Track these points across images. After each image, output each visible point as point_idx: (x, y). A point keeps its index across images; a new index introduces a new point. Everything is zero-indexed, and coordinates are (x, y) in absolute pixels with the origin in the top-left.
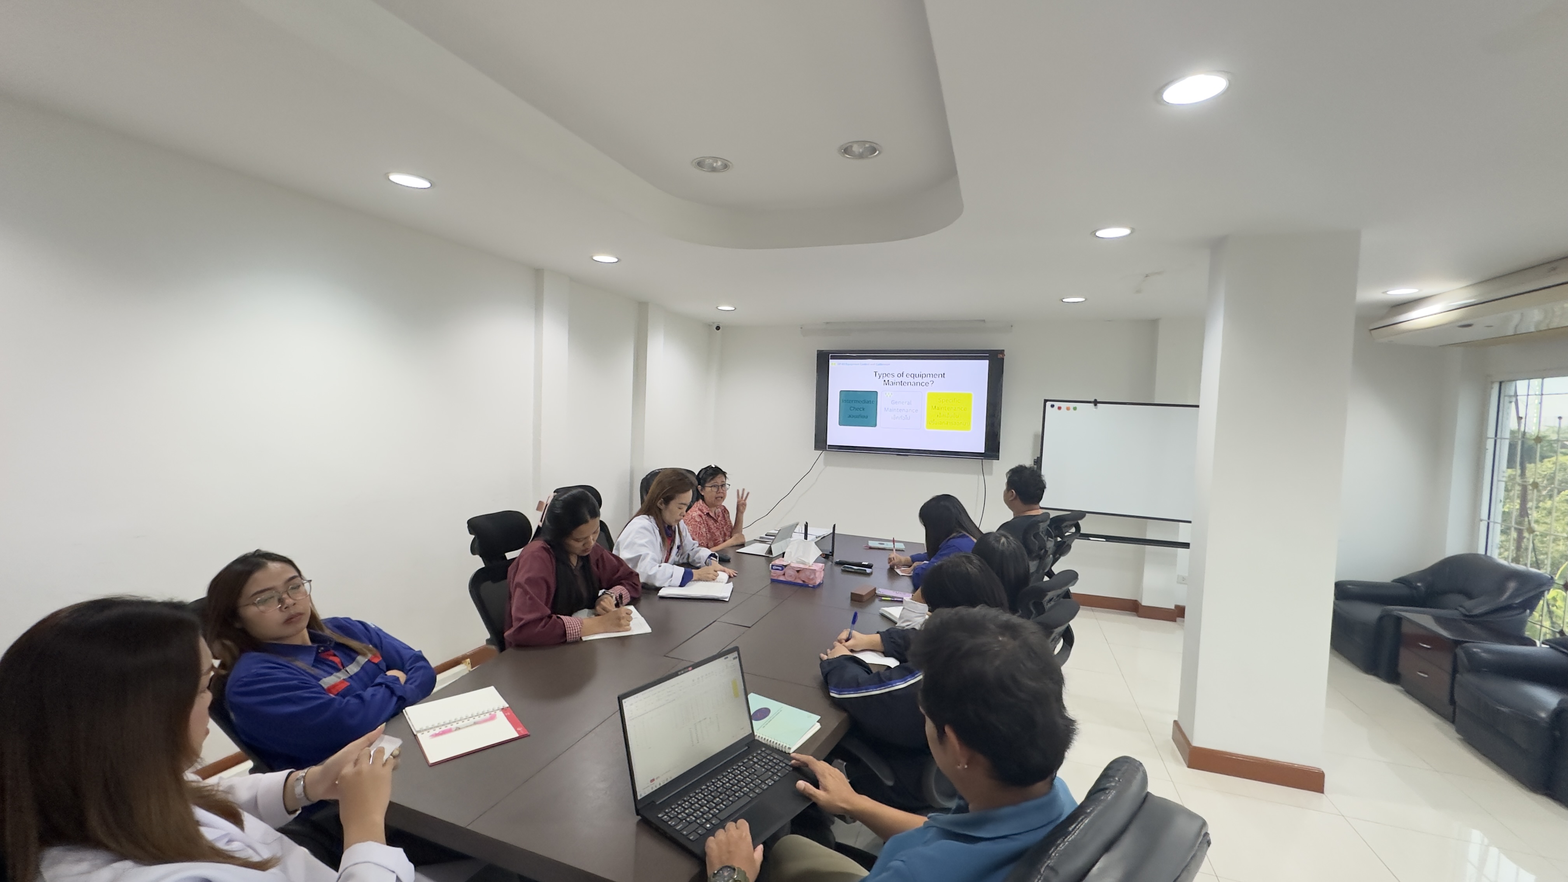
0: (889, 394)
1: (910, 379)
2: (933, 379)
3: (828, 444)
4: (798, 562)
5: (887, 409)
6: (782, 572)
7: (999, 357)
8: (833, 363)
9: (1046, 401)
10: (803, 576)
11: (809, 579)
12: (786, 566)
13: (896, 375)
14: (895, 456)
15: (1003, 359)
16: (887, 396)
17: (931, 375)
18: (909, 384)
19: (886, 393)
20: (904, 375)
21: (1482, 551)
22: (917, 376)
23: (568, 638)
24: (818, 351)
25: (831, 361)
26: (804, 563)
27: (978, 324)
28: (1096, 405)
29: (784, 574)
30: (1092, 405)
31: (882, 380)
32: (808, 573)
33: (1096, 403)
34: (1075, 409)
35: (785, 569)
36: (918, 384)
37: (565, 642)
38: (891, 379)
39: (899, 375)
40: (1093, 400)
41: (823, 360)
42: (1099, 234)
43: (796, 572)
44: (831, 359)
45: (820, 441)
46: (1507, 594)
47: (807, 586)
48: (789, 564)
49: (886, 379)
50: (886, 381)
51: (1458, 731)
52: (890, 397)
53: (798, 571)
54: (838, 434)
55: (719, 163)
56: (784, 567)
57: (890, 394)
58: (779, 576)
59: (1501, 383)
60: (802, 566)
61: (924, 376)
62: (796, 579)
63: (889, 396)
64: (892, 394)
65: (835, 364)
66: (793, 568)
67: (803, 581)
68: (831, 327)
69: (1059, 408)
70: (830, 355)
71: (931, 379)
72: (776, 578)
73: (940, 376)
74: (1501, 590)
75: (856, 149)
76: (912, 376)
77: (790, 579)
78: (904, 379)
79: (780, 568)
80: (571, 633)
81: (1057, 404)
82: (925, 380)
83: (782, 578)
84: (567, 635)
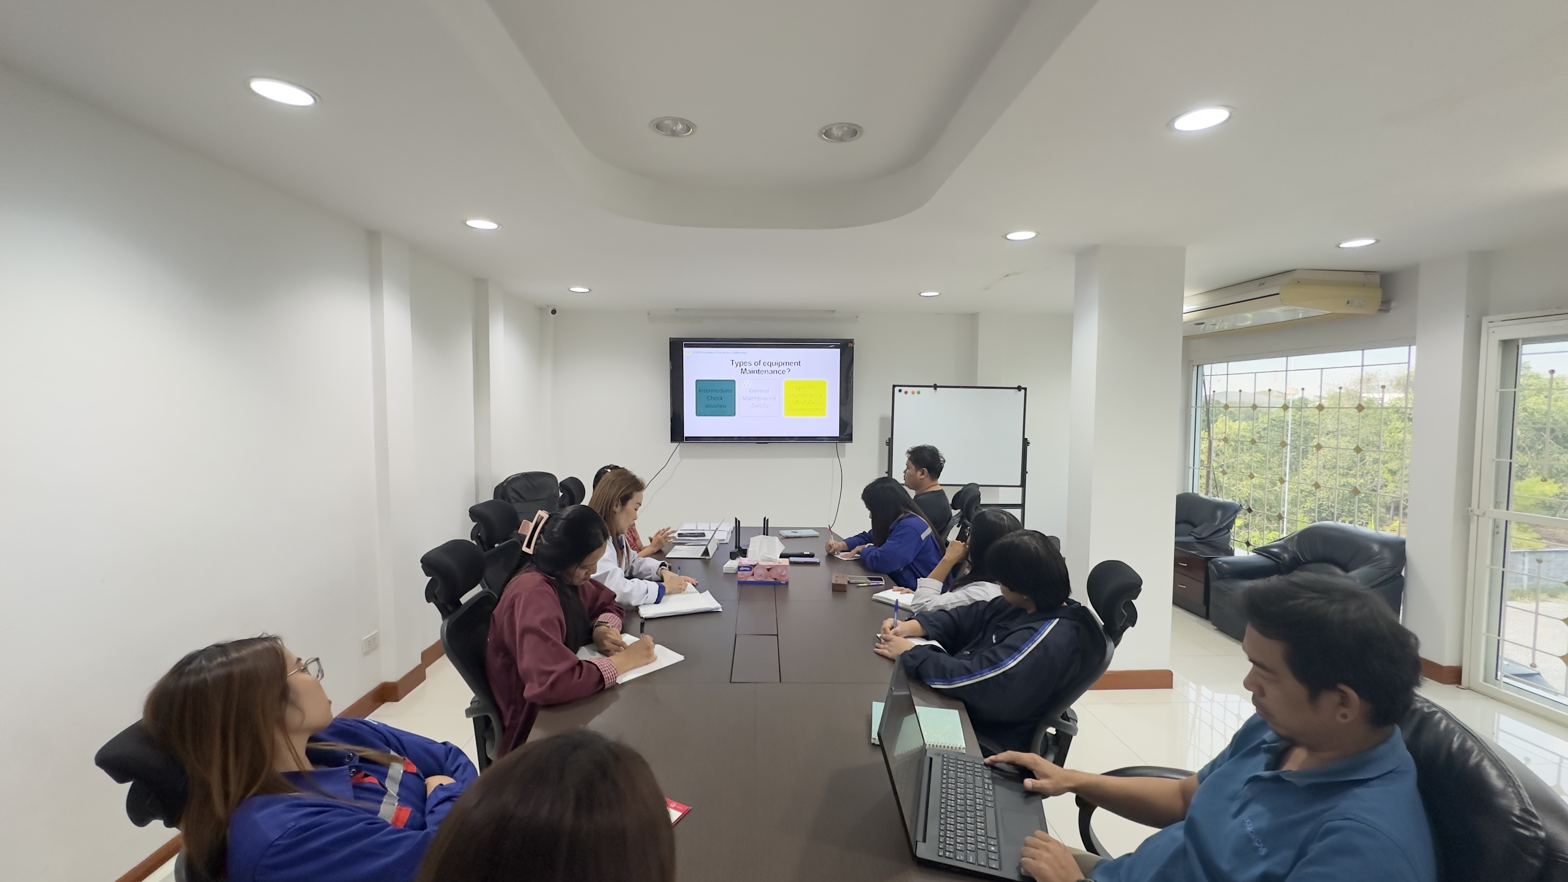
0: (746, 382)
1: (768, 368)
2: (790, 367)
3: (685, 436)
4: (763, 560)
5: (745, 397)
6: (751, 573)
7: (849, 346)
8: (687, 351)
9: (894, 386)
10: (774, 574)
11: (781, 576)
12: (754, 566)
13: (753, 364)
14: (755, 444)
15: (853, 347)
16: (745, 385)
17: (788, 363)
18: (767, 372)
19: (744, 382)
20: (762, 363)
21: (1190, 491)
22: (774, 364)
23: (606, 684)
24: (670, 338)
25: (685, 350)
26: (770, 560)
27: (829, 314)
28: (935, 389)
29: (753, 575)
30: (932, 389)
31: (739, 368)
32: (779, 570)
33: (935, 387)
34: (919, 393)
35: (754, 569)
36: (775, 372)
37: (603, 689)
38: (749, 368)
39: (756, 364)
40: (933, 385)
41: (676, 348)
42: (1010, 236)
43: (767, 571)
44: (685, 347)
45: (677, 433)
46: (1218, 521)
47: (780, 583)
48: (758, 563)
49: (744, 367)
50: (744, 370)
51: (1214, 624)
52: (748, 385)
53: (768, 570)
54: (693, 425)
55: (680, 126)
56: (751, 567)
57: (748, 383)
58: (747, 577)
59: (1198, 366)
60: (771, 563)
61: (781, 364)
62: (766, 578)
63: (746, 384)
64: (749, 382)
65: (689, 352)
66: (763, 567)
67: (775, 579)
68: (681, 314)
69: (906, 393)
70: (684, 343)
71: (788, 367)
72: (743, 580)
73: (796, 364)
74: (1213, 517)
75: (836, 132)
76: (769, 364)
77: (759, 579)
78: (761, 367)
79: (748, 569)
80: (608, 677)
81: (904, 389)
82: (782, 368)
83: (751, 579)
84: (605, 680)
